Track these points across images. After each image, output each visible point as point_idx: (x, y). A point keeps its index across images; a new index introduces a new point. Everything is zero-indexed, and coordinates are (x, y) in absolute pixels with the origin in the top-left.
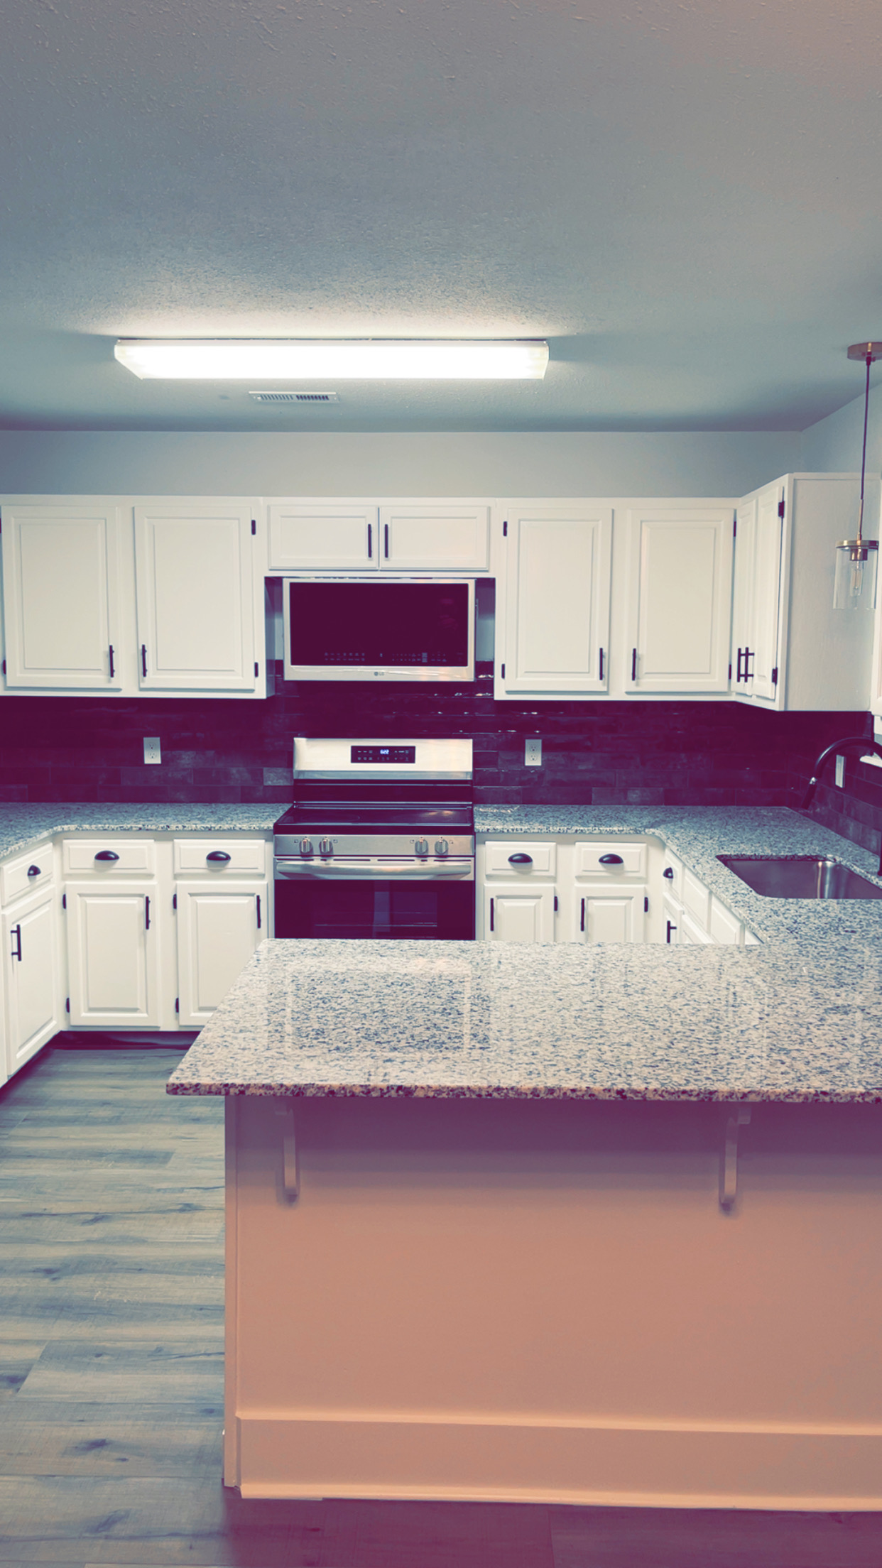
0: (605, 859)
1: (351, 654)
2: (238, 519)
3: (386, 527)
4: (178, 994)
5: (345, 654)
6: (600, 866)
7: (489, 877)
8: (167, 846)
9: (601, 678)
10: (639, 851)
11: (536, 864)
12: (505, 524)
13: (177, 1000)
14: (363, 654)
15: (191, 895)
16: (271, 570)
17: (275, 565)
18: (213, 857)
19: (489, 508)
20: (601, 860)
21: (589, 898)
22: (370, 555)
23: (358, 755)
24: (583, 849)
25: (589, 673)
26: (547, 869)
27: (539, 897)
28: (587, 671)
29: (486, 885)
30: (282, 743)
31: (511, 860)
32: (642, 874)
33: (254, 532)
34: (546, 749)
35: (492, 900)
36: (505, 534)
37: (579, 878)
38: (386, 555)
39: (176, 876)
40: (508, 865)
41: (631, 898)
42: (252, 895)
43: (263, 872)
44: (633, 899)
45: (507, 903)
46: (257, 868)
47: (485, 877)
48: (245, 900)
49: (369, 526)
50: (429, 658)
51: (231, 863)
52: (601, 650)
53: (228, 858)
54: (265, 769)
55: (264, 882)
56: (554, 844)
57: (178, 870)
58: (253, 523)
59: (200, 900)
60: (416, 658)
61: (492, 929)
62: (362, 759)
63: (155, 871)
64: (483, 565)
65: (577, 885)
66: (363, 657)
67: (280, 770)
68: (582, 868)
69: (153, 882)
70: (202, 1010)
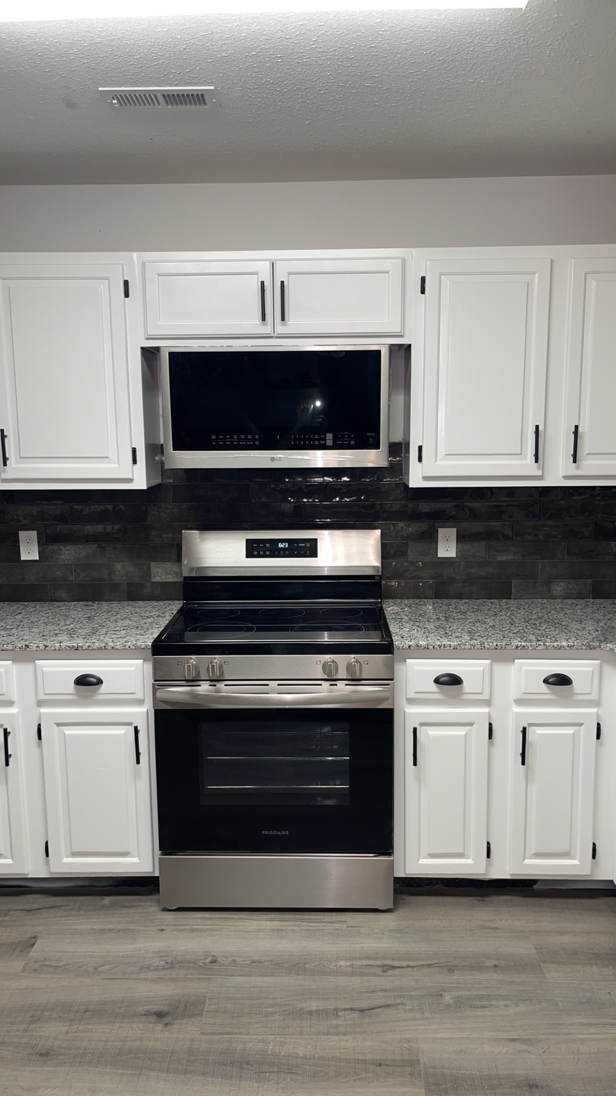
0: (550, 680)
1: (243, 437)
2: (108, 279)
3: (282, 283)
4: (47, 836)
5: (235, 437)
6: (544, 688)
7: (411, 701)
8: (28, 668)
9: (537, 461)
10: (591, 669)
11: (467, 686)
12: (423, 279)
13: (47, 843)
14: (257, 437)
15: (58, 725)
16: (148, 339)
17: (152, 332)
18: (83, 681)
19: (404, 261)
20: (546, 681)
21: (530, 725)
22: (264, 319)
23: (254, 549)
24: (524, 668)
25: (520, 454)
26: (481, 692)
27: (471, 724)
28: (520, 453)
29: (407, 710)
30: (170, 535)
31: (437, 681)
32: (594, 696)
33: (127, 295)
34: (461, 538)
35: (415, 730)
36: (423, 292)
37: (519, 702)
38: (283, 319)
39: (40, 703)
40: (434, 687)
41: (581, 725)
42: (130, 724)
43: (143, 698)
44: (583, 726)
45: (433, 732)
46: (134, 693)
47: (405, 699)
48: (120, 731)
49: (262, 283)
50: (335, 440)
51: (103, 688)
52: (537, 427)
53: (100, 682)
54: (152, 564)
55: (143, 709)
56: (489, 661)
57: (41, 697)
58: (126, 283)
59: (69, 731)
60: (318, 440)
61: (415, 764)
62: (258, 553)
63: (15, 698)
64: (397, 329)
65: (517, 709)
66: (257, 440)
67: (169, 565)
68: (523, 690)
69: (13, 710)
70: (75, 854)
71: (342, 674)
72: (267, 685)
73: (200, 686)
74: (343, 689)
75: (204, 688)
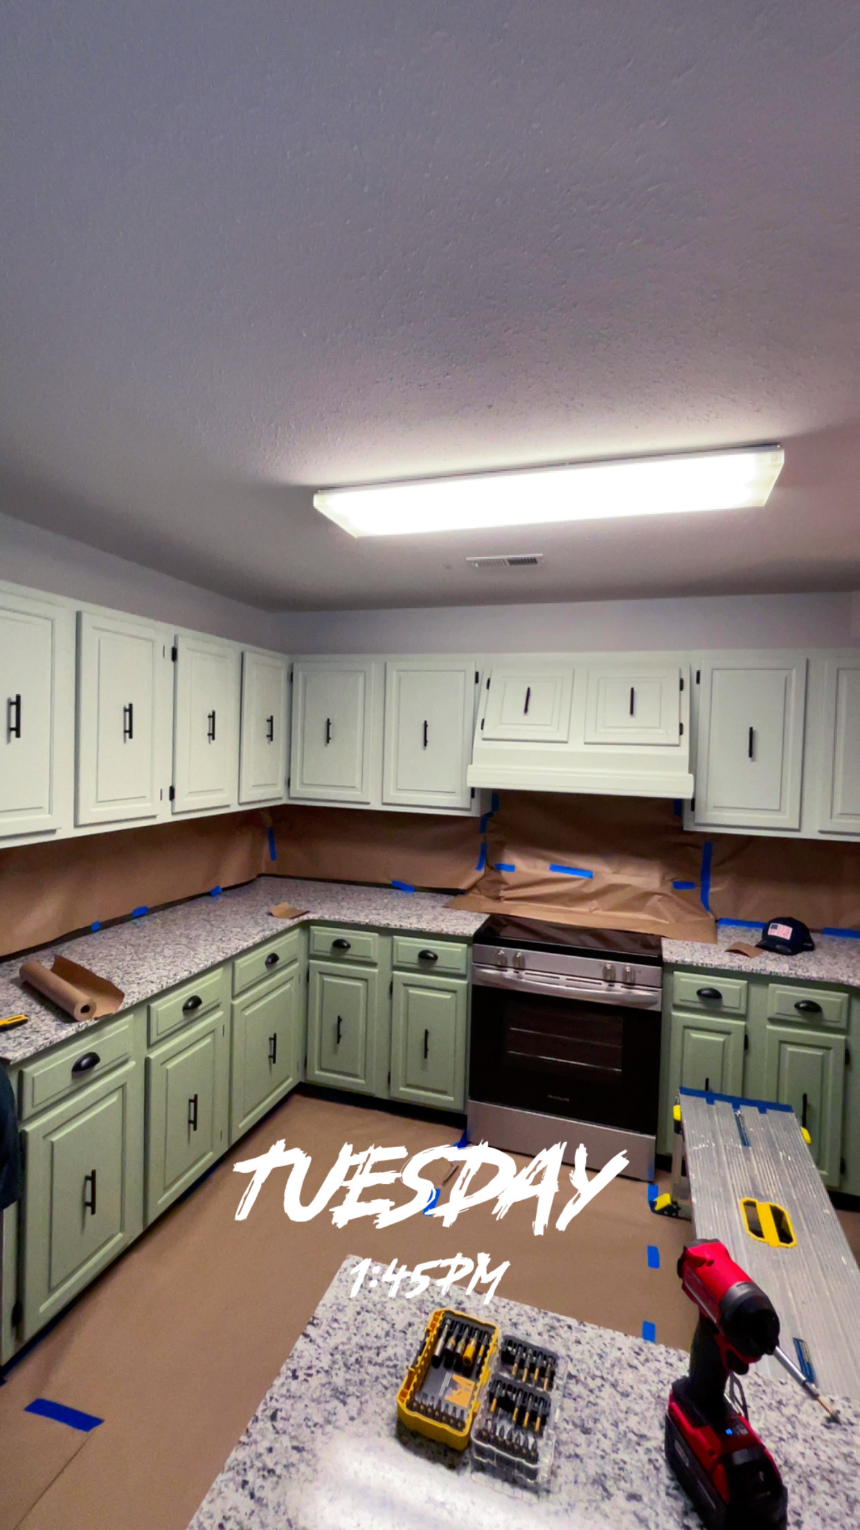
0: (802, 1006)
2: (465, 671)
4: (390, 1068)
6: (796, 1012)
7: (677, 1007)
10: (840, 1001)
11: (725, 1001)
12: (699, 673)
13: (389, 1073)
15: (404, 985)
18: (424, 955)
20: (797, 1006)
24: (777, 992)
26: (737, 1007)
27: (729, 1034)
28: (778, 809)
29: (674, 1015)
32: (843, 1025)
33: (477, 682)
36: (698, 681)
37: (773, 1021)
39: (395, 968)
40: (696, 998)
41: (830, 1049)
43: (464, 974)
44: (832, 1050)
45: (694, 1035)
46: (460, 970)
47: (672, 1007)
51: (438, 963)
53: (436, 957)
56: (746, 982)
57: (395, 963)
59: (412, 991)
63: (377, 961)
65: (771, 1027)
68: (776, 1011)
69: (375, 970)
70: (409, 1086)
71: (619, 977)
72: (558, 978)
73: (506, 971)
74: (619, 989)
75: (510, 973)
